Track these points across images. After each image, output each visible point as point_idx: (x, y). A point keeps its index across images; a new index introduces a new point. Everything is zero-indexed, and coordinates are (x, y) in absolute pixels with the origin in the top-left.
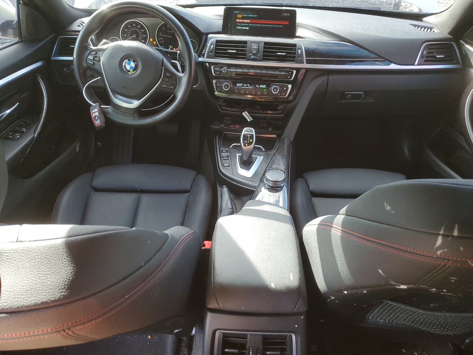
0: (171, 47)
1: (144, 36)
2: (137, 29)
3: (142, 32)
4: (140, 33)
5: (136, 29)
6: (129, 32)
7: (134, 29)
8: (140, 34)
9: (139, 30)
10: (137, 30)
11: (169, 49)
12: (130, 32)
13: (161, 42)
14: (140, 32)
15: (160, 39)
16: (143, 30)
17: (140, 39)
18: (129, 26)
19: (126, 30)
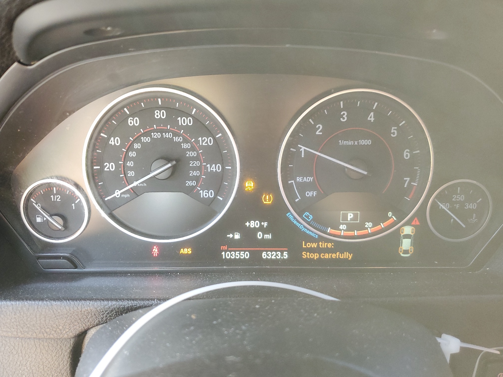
0: (350, 216)
1: (215, 168)
2: (178, 135)
3: (202, 147)
4: (193, 154)
5: (168, 135)
6: (133, 150)
7: (157, 135)
8: (193, 159)
9: (186, 141)
10: (176, 139)
11: (342, 227)
12: (137, 150)
13: (302, 194)
14: (193, 149)
15: (297, 184)
16: (206, 141)
17: (189, 183)
18: (133, 122)
19: (115, 141)
